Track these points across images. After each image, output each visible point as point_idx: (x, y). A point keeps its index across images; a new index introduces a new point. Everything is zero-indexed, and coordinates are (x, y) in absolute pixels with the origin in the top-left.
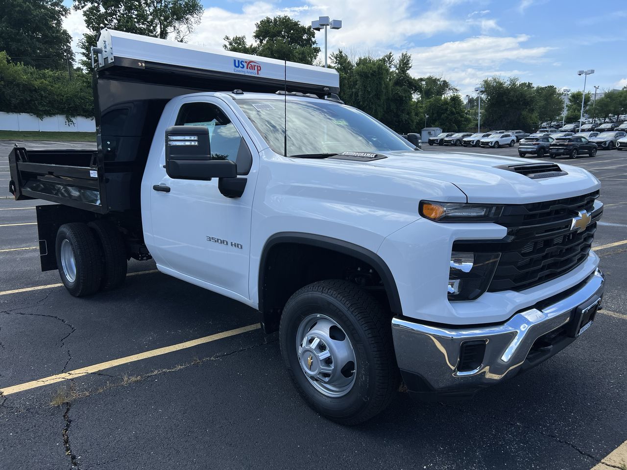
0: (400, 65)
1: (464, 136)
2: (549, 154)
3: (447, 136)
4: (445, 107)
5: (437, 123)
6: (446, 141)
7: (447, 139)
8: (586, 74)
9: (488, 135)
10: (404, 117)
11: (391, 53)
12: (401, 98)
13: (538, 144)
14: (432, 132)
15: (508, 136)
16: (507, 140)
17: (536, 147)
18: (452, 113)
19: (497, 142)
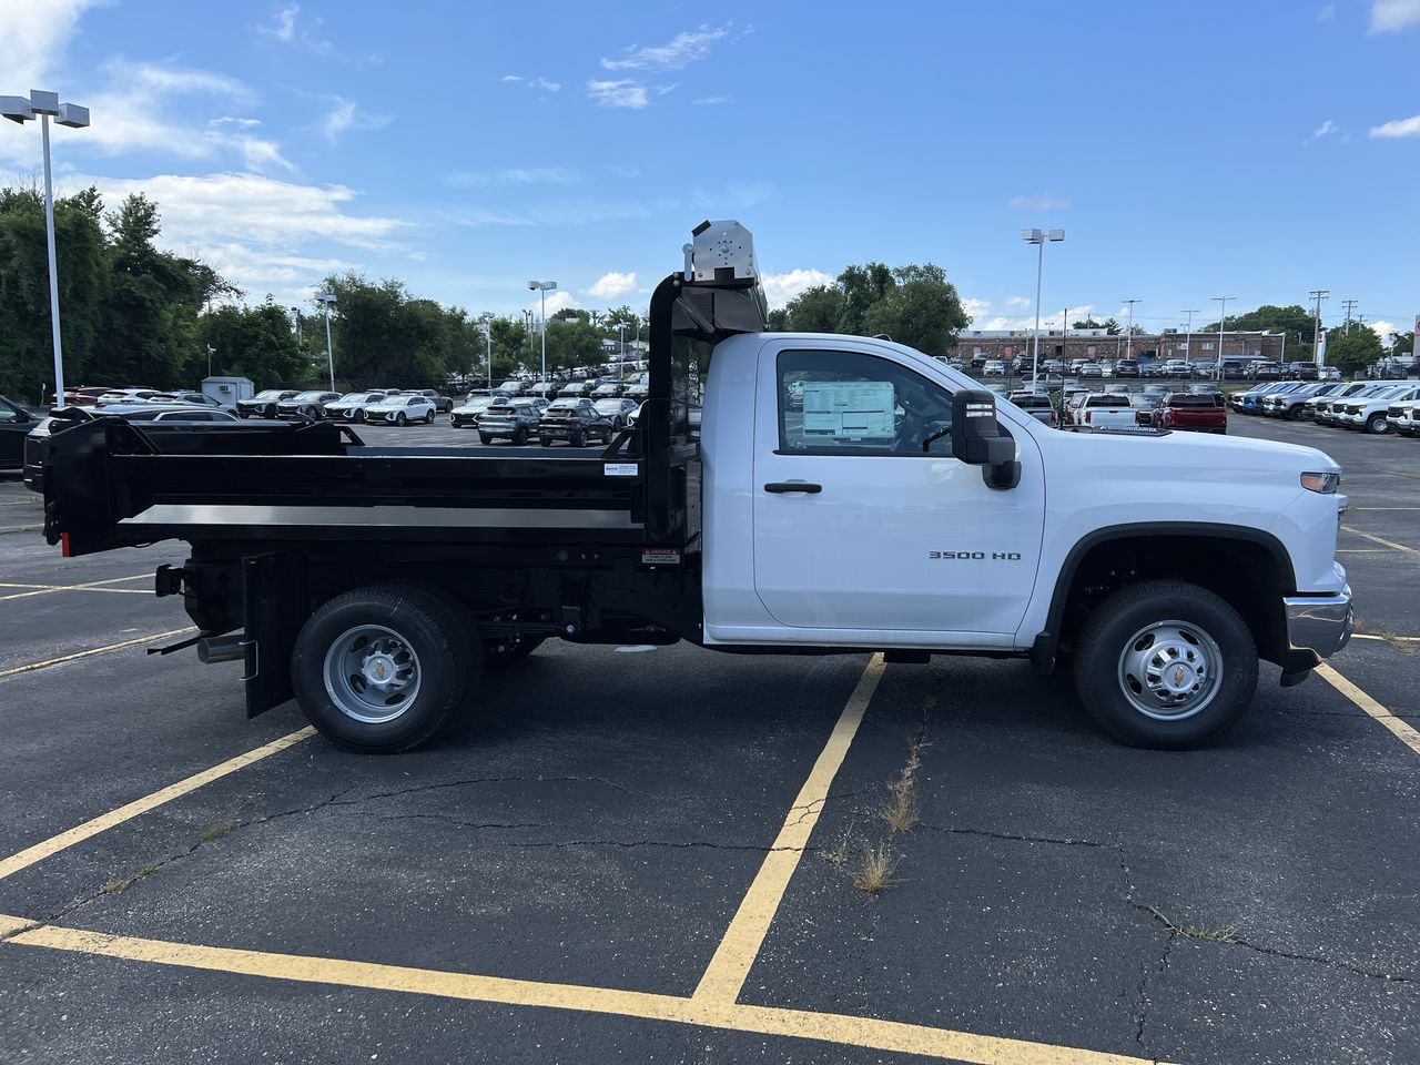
0: (126, 222)
1: (322, 399)
2: (538, 439)
3: (282, 398)
4: (250, 332)
5: (235, 367)
6: (283, 409)
7: (281, 404)
8: (544, 288)
9: (378, 399)
10: (154, 348)
11: (93, 190)
12: (140, 303)
13: (516, 419)
14: (231, 388)
15: (422, 401)
16: (420, 410)
17: (513, 424)
18: (271, 346)
19: (402, 413)
